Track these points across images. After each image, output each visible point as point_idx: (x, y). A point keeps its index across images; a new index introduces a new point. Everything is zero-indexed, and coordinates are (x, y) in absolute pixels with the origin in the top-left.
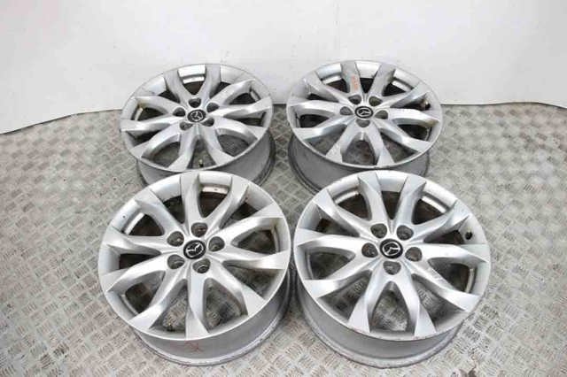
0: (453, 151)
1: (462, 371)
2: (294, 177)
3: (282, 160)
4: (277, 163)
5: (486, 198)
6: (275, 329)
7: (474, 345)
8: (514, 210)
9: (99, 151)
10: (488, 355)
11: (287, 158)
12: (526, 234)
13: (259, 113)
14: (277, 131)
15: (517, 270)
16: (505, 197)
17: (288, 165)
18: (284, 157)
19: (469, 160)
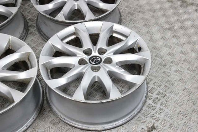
1: (147, 127)
2: (41, 39)
3: (32, 30)
4: (29, 32)
5: (157, 36)
7: (153, 112)
8: (174, 40)
11: (36, 28)
12: (181, 52)
14: (28, 14)
15: (177, 71)
16: (169, 34)
17: (37, 32)
18: (34, 28)
19: (146, 17)
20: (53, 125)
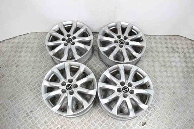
0: (149, 52)
1: (143, 122)
2: (99, 59)
3: (96, 53)
4: (94, 54)
5: (157, 69)
6: (92, 108)
7: (147, 115)
8: (165, 73)
9: (38, 47)
10: (150, 118)
11: (97, 52)
12: (167, 82)
13: (89, 40)
15: (163, 93)
16: (163, 69)
17: (97, 54)
18: (96, 52)
19: (154, 55)
20: (100, 112)
